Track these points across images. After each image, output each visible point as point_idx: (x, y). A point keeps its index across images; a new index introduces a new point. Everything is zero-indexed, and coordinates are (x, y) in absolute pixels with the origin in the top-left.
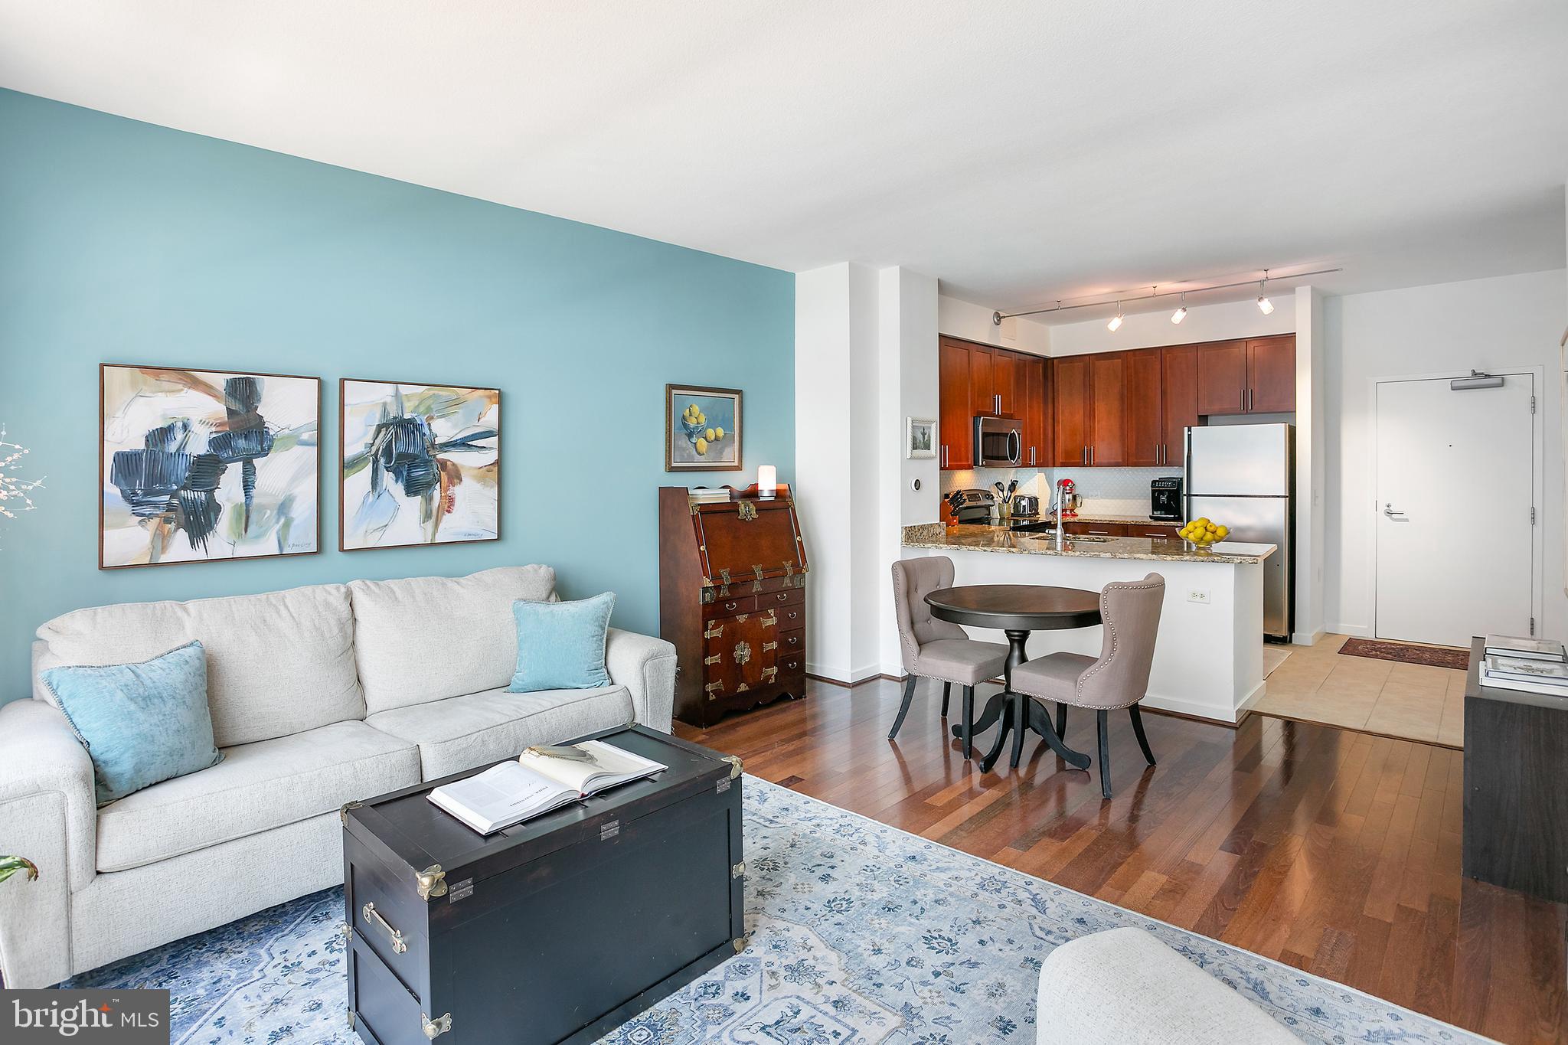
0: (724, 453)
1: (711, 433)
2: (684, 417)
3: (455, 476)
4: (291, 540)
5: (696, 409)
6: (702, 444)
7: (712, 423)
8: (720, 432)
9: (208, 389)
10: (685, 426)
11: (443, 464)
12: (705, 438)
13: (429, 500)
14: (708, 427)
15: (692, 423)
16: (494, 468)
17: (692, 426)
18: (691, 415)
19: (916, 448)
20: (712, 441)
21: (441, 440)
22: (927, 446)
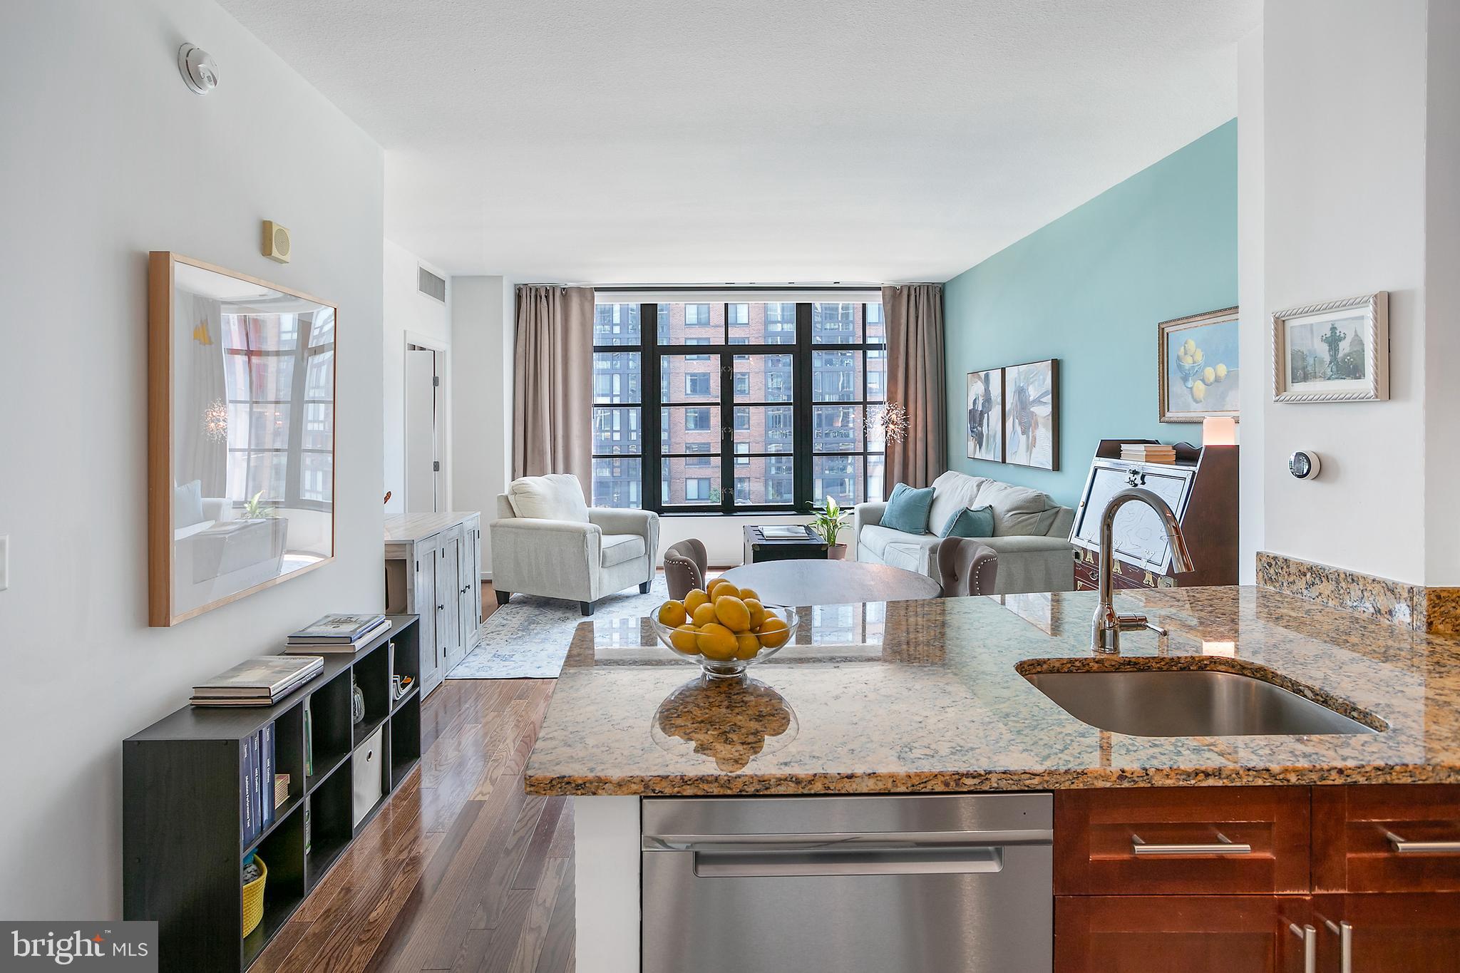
0: (1227, 399)
1: (1210, 373)
2: (1179, 358)
3: (1036, 424)
4: (995, 455)
5: (1192, 344)
6: (1199, 387)
7: (1211, 361)
8: (1222, 370)
10: (1180, 367)
11: (1033, 412)
12: (1203, 381)
13: (1028, 437)
14: (1207, 364)
15: (1187, 363)
16: (1050, 418)
17: (1187, 367)
18: (1186, 354)
19: (1305, 378)
20: (1211, 384)
21: (1031, 399)
22: (1352, 370)
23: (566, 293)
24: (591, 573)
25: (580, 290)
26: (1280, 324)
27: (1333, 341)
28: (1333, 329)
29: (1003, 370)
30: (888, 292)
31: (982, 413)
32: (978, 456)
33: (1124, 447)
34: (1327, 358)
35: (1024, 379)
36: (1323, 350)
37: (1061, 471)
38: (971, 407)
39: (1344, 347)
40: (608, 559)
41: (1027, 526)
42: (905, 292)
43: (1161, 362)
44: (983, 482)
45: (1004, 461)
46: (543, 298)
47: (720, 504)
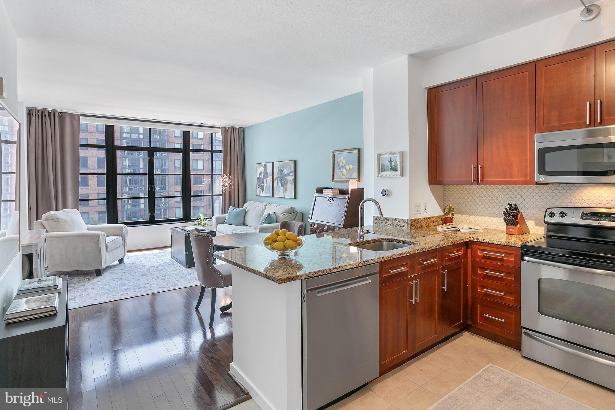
0: (353, 175)
1: (347, 167)
2: (338, 162)
3: (287, 183)
4: (270, 194)
5: (342, 158)
6: (344, 171)
7: (348, 163)
8: (351, 166)
9: (262, 165)
10: (338, 165)
11: (286, 179)
12: (345, 169)
13: (284, 187)
14: (346, 165)
15: (341, 164)
16: (293, 180)
17: (341, 165)
18: (340, 161)
19: (384, 171)
20: (348, 170)
21: (285, 174)
22: (394, 169)
23: (62, 115)
24: (102, 255)
25: (71, 115)
26: (379, 156)
27: (391, 162)
28: (391, 159)
29: (273, 163)
30: (223, 130)
31: (263, 179)
32: (261, 195)
33: (324, 190)
34: (389, 166)
35: (282, 166)
36: (388, 164)
37: (297, 199)
38: (258, 176)
39: (393, 163)
40: (109, 248)
41: (288, 218)
42: (230, 130)
43: (333, 163)
44: (267, 204)
45: (273, 196)
46: (47, 116)
47: (148, 220)
